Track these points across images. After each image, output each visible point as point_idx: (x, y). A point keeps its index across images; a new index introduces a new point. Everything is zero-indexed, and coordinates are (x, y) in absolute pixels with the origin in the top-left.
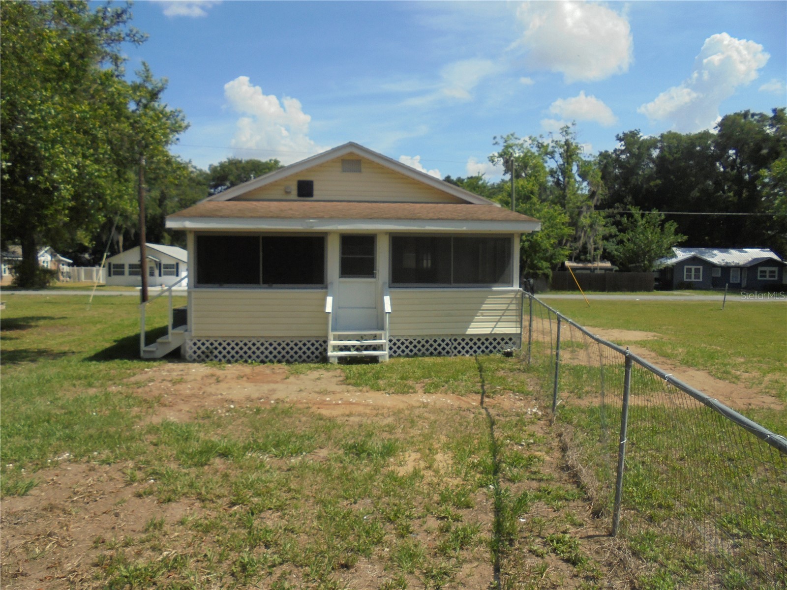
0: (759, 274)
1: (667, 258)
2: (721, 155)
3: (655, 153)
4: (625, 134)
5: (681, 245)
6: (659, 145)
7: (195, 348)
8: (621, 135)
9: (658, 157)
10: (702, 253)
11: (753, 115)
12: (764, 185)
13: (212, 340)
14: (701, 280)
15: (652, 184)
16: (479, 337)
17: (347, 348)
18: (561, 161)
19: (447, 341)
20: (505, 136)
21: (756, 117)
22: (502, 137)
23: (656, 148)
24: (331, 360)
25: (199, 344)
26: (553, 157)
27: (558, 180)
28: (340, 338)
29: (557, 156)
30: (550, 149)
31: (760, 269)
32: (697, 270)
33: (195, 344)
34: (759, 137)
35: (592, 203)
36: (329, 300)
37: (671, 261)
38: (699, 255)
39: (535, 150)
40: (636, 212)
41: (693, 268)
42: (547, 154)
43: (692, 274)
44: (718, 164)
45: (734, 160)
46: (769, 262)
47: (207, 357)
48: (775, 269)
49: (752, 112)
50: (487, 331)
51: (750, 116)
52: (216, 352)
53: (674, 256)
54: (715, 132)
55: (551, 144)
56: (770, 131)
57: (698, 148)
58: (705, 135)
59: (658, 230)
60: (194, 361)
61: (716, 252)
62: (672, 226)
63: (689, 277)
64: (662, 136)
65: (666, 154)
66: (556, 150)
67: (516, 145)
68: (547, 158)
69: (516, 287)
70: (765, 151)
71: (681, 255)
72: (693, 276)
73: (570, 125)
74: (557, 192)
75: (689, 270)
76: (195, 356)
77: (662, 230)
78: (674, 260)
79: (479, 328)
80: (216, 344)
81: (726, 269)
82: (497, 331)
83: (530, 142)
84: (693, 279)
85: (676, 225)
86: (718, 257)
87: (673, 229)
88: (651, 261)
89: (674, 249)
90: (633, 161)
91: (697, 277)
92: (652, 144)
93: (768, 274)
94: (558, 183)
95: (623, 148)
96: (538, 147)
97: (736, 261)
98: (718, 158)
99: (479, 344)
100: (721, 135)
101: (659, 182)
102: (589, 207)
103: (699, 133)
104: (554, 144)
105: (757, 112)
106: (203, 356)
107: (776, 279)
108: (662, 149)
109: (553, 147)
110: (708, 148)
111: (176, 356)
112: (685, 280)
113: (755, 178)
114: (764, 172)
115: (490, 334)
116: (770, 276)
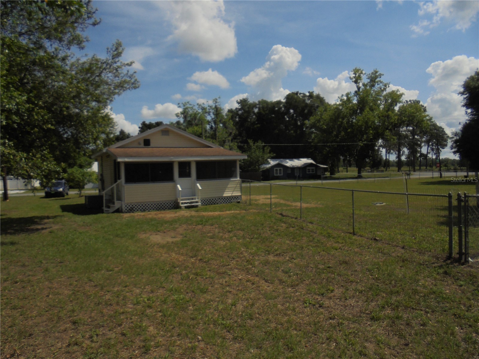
0: (307, 171)
1: (266, 164)
2: (287, 112)
3: (256, 110)
4: (241, 100)
5: (273, 158)
6: (258, 106)
7: (126, 208)
8: (239, 101)
9: (258, 113)
10: (282, 161)
11: (300, 94)
12: (307, 128)
13: (132, 204)
14: (282, 175)
15: (255, 126)
16: (227, 197)
17: (185, 203)
18: (213, 116)
19: (217, 199)
20: (184, 103)
21: (301, 95)
22: (182, 104)
23: (256, 108)
24: (182, 207)
25: (128, 206)
26: (209, 115)
27: (212, 126)
28: (182, 200)
29: (211, 114)
30: (208, 110)
31: (308, 168)
32: (280, 170)
33: (126, 206)
34: (304, 105)
35: (230, 138)
36: (179, 186)
37: (268, 166)
38: (280, 163)
39: (200, 111)
40: (250, 142)
41: (278, 169)
42: (206, 113)
43: (278, 172)
44: (286, 117)
45: (293, 115)
46: (311, 165)
47: (131, 211)
48: (314, 168)
49: (300, 92)
50: (230, 195)
51: (299, 94)
52: (134, 209)
53: (269, 163)
54: (283, 101)
55: (208, 108)
56: (308, 102)
57: (277, 109)
58: (279, 102)
59: (261, 150)
60: (126, 213)
61: (288, 161)
62: (267, 149)
63: (277, 173)
64: (259, 102)
65: (262, 111)
66: (211, 110)
67: (190, 108)
68: (206, 115)
69: (238, 179)
70: (306, 111)
71: (272, 163)
72: (278, 173)
73: (217, 98)
74: (212, 132)
75: (277, 170)
76: (126, 211)
77: (264, 150)
78: (270, 165)
79: (227, 194)
80: (134, 206)
81: (293, 169)
82: (234, 194)
83: (198, 106)
84: (278, 175)
85: (269, 149)
86: (289, 163)
87: (268, 150)
88: (259, 165)
89: (269, 160)
90: (245, 115)
91: (280, 173)
92: (254, 105)
93: (311, 171)
94: (211, 128)
95: (240, 107)
96: (202, 109)
97: (297, 165)
98: (286, 114)
99: (227, 200)
100: (286, 102)
101: (259, 125)
102: (229, 140)
103: (277, 101)
104: (209, 108)
105: (302, 92)
106: (129, 211)
107: (314, 173)
108: (259, 108)
109: (209, 109)
110: (281, 108)
111: (119, 211)
112: (275, 175)
113: (303, 124)
114: (307, 122)
115: (231, 196)
116: (312, 172)
